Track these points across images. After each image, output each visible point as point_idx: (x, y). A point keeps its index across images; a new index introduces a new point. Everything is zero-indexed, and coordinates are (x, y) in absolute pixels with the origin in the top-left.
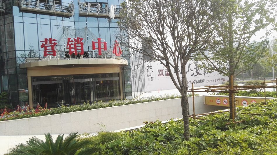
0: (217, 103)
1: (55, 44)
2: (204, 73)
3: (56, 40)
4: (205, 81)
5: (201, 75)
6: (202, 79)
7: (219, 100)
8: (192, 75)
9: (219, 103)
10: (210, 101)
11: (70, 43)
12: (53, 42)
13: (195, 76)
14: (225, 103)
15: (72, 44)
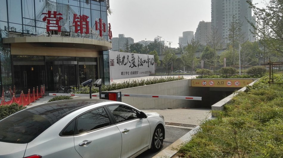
0: (204, 84)
1: (61, 18)
2: (138, 65)
3: (61, 15)
4: (139, 73)
5: (136, 66)
6: (137, 70)
7: (205, 82)
8: (130, 67)
9: (205, 84)
10: (196, 83)
11: (76, 20)
12: (58, 16)
13: (132, 67)
14: (211, 84)
15: (78, 21)
